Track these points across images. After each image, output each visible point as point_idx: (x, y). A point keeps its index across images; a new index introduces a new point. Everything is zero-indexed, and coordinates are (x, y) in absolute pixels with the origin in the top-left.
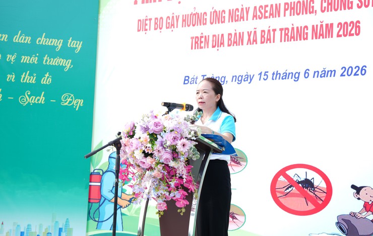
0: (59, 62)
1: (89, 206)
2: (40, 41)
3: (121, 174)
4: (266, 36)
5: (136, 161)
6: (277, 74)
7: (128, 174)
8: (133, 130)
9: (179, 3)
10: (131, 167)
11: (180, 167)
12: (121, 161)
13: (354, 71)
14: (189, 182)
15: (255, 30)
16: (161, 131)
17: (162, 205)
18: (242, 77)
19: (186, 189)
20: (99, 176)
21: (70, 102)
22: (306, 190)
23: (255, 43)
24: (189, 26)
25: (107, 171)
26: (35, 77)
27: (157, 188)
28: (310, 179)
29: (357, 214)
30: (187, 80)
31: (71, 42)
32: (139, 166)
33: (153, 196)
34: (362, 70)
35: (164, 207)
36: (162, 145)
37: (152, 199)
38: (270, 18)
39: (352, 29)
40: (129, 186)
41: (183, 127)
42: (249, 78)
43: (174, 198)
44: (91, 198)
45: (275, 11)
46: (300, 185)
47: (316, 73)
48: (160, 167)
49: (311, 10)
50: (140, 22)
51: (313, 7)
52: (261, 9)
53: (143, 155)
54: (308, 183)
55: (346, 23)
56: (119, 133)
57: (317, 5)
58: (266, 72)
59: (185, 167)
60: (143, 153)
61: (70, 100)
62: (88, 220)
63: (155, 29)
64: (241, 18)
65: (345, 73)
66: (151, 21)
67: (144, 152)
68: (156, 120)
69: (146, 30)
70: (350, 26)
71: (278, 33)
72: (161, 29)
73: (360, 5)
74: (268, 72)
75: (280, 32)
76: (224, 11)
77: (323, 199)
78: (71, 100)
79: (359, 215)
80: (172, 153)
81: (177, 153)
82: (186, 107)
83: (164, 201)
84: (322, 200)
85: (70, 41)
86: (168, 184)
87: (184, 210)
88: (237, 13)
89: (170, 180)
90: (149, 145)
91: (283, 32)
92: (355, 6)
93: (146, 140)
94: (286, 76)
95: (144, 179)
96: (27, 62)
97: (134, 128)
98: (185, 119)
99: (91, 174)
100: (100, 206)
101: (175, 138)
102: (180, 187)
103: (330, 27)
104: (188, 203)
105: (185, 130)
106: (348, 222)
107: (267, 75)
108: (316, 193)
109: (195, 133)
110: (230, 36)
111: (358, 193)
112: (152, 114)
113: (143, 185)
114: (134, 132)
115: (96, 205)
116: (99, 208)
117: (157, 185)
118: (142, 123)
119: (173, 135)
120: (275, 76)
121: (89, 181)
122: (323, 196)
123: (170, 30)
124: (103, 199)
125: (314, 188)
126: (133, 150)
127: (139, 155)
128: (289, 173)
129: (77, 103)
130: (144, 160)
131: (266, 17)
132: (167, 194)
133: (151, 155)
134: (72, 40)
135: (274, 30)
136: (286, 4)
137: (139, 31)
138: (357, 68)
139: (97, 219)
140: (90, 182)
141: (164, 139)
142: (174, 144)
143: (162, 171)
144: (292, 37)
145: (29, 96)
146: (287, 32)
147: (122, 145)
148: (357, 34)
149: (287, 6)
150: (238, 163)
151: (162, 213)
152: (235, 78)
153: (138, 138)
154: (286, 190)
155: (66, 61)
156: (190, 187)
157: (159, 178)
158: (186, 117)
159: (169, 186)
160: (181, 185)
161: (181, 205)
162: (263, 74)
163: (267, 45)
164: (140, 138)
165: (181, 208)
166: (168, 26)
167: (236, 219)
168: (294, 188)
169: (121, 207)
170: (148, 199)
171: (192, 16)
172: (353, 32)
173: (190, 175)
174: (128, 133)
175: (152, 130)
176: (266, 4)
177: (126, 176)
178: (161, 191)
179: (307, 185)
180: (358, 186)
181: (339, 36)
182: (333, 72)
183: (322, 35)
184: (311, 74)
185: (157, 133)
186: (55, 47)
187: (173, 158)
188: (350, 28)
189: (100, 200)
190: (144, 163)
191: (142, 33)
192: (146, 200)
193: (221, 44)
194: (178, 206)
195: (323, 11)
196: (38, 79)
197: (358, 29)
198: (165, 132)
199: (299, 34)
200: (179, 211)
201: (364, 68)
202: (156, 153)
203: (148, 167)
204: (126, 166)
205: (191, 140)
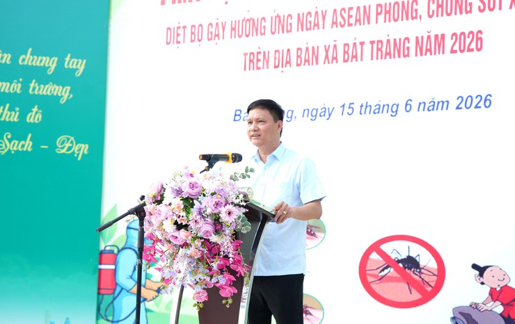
0: (53, 90)
1: (98, 299)
2: (24, 60)
3: (145, 253)
4: (350, 52)
5: (166, 235)
6: (366, 107)
7: (155, 253)
8: (162, 193)
9: (226, 3)
10: (158, 243)
11: (225, 242)
12: (145, 235)
13: (475, 101)
14: (237, 262)
15: (335, 43)
16: (199, 194)
17: (201, 294)
18: (317, 110)
19: (233, 272)
20: (113, 257)
21: (69, 148)
22: (409, 271)
23: (334, 61)
24: (240, 37)
25: (124, 248)
26: (18, 113)
27: (194, 272)
28: (414, 256)
29: (480, 305)
30: (239, 115)
31: (69, 61)
32: (169, 242)
33: (189, 282)
34: (486, 100)
35: (204, 297)
36: (200, 213)
37: (188, 286)
38: (355, 25)
39: (471, 42)
40: (156, 269)
41: (227, 189)
42: (327, 113)
43: (218, 285)
44: (102, 287)
45: (363, 16)
46: (401, 265)
47: (422, 105)
48: (198, 243)
49: (414, 15)
50: (169, 31)
51: (416, 10)
52: (343, 12)
53: (175, 227)
54: (411, 262)
55: (463, 33)
56: (143, 198)
57: (422, 7)
58: (350, 104)
59: (231, 243)
60: (174, 224)
61: (68, 146)
62: (97, 319)
63: (192, 41)
64: (315, 25)
65: (462, 105)
66: (186, 29)
67: (176, 223)
68: (192, 180)
69: (178, 42)
70: (469, 37)
71: (367, 47)
72: (199, 41)
73: (482, 8)
74: (353, 104)
75: (370, 45)
76: (290, 16)
77: (433, 284)
78: (71, 145)
79: (483, 306)
80: (214, 224)
81: (221, 224)
82: (232, 158)
83: (204, 289)
84: (430, 286)
85: (68, 59)
86: (209, 266)
87: (230, 301)
88: (309, 19)
89: (212, 260)
90: (183, 214)
91: (375, 45)
92: (475, 9)
93: (179, 207)
94: (379, 109)
95: (177, 259)
96: (7, 91)
97: (163, 190)
98: (231, 178)
99: (101, 253)
100: (114, 299)
101: (217, 204)
102: (225, 269)
103: (440, 39)
104: (236, 291)
105: (231, 193)
106: (467, 316)
107: (352, 108)
108: (422, 276)
109: (245, 196)
110: (299, 52)
111: (481, 275)
112: (186, 171)
113: (175, 267)
114: (162, 196)
115: (110, 298)
116: (112, 302)
117: (194, 267)
118: (173, 184)
119: (215, 199)
120: (364, 108)
121: (98, 262)
122: (432, 280)
123: (213, 42)
124: (118, 289)
125: (420, 269)
126: (162, 220)
127: (169, 227)
128: (384, 247)
129: (79, 150)
130: (176, 234)
131: (350, 25)
132: (208, 279)
133: (186, 227)
134: (71, 58)
135: (362, 44)
136: (379, 5)
137: (168, 43)
138: (479, 98)
139: (110, 318)
140: (100, 264)
141: (203, 206)
142: (216, 211)
143: (201, 249)
144: (388, 54)
145: (10, 141)
146: (380, 46)
147: (147, 213)
148: (479, 50)
149: (379, 8)
150: (312, 235)
151: (201, 306)
152: (306, 112)
153: (168, 204)
154: (380, 272)
155: (63, 88)
156: (239, 269)
157: (196, 258)
158: (233, 174)
159: (210, 269)
160: (227, 267)
161: (227, 294)
162: (346, 107)
163: (352, 65)
164: (170, 204)
165: (227, 298)
166: (210, 37)
167: (310, 314)
168: (392, 270)
169: (145, 300)
170: (183, 288)
171: (244, 22)
172: (473, 46)
173: (239, 254)
174: (154, 197)
175: (187, 193)
176: (350, 6)
177: (152, 255)
178: (200, 276)
179: (410, 265)
180: (482, 265)
181: (453, 51)
182: (446, 104)
183: (430, 50)
184: (415, 106)
185: (193, 197)
186: (45, 68)
187: (216, 231)
188: (468, 41)
189: (115, 290)
190: (177, 237)
191: (173, 46)
192: (180, 288)
193: (287, 63)
194: (223, 295)
195: (430, 17)
196: (23, 116)
197: (479, 41)
198: (204, 195)
199: (397, 49)
200: (224, 302)
201: (489, 97)
202: (192, 224)
203: (182, 244)
204: (152, 241)
205: (240, 206)
